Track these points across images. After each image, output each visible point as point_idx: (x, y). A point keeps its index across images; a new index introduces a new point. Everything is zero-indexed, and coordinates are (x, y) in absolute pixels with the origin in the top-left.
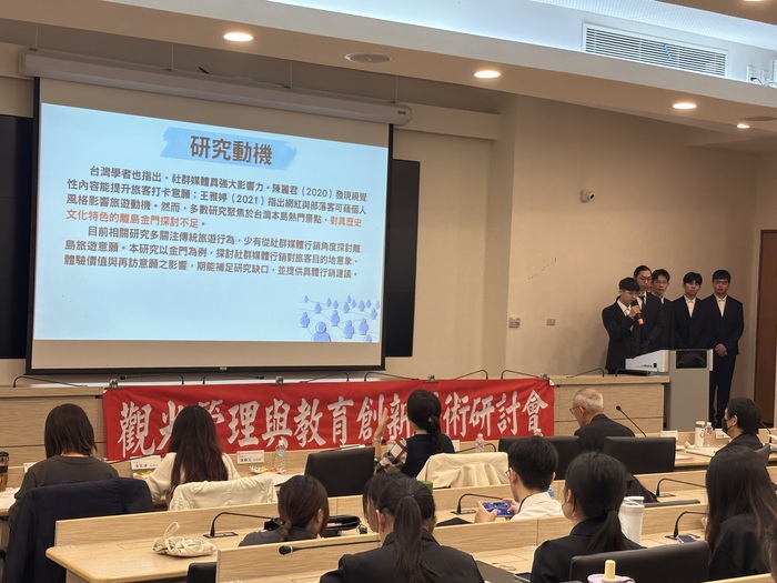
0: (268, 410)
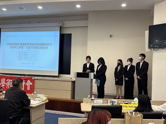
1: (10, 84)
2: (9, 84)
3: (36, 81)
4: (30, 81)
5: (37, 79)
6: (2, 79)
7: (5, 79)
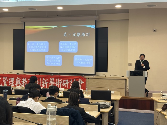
0: (16, 80)
1: (60, 84)
2: (58, 84)
3: (87, 80)
4: (81, 80)
5: (89, 78)
6: (50, 79)
7: (53, 79)
